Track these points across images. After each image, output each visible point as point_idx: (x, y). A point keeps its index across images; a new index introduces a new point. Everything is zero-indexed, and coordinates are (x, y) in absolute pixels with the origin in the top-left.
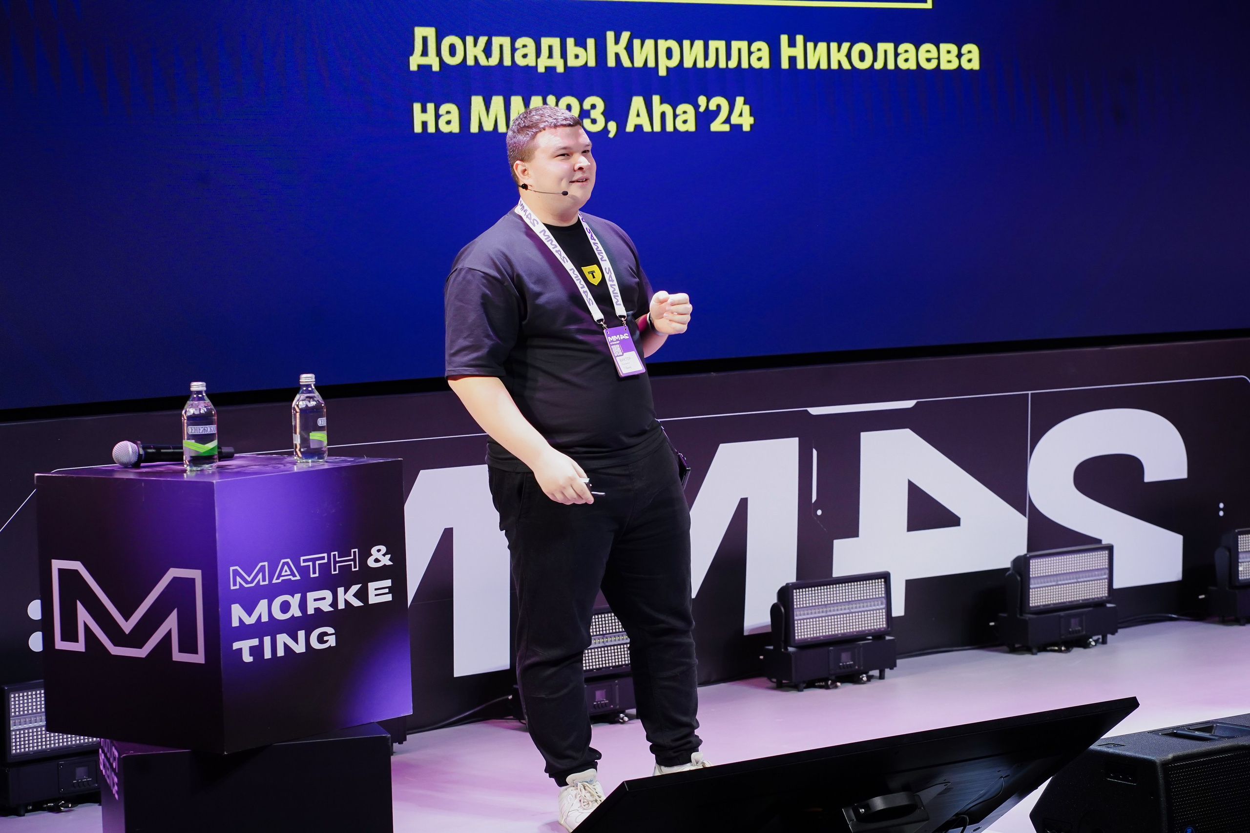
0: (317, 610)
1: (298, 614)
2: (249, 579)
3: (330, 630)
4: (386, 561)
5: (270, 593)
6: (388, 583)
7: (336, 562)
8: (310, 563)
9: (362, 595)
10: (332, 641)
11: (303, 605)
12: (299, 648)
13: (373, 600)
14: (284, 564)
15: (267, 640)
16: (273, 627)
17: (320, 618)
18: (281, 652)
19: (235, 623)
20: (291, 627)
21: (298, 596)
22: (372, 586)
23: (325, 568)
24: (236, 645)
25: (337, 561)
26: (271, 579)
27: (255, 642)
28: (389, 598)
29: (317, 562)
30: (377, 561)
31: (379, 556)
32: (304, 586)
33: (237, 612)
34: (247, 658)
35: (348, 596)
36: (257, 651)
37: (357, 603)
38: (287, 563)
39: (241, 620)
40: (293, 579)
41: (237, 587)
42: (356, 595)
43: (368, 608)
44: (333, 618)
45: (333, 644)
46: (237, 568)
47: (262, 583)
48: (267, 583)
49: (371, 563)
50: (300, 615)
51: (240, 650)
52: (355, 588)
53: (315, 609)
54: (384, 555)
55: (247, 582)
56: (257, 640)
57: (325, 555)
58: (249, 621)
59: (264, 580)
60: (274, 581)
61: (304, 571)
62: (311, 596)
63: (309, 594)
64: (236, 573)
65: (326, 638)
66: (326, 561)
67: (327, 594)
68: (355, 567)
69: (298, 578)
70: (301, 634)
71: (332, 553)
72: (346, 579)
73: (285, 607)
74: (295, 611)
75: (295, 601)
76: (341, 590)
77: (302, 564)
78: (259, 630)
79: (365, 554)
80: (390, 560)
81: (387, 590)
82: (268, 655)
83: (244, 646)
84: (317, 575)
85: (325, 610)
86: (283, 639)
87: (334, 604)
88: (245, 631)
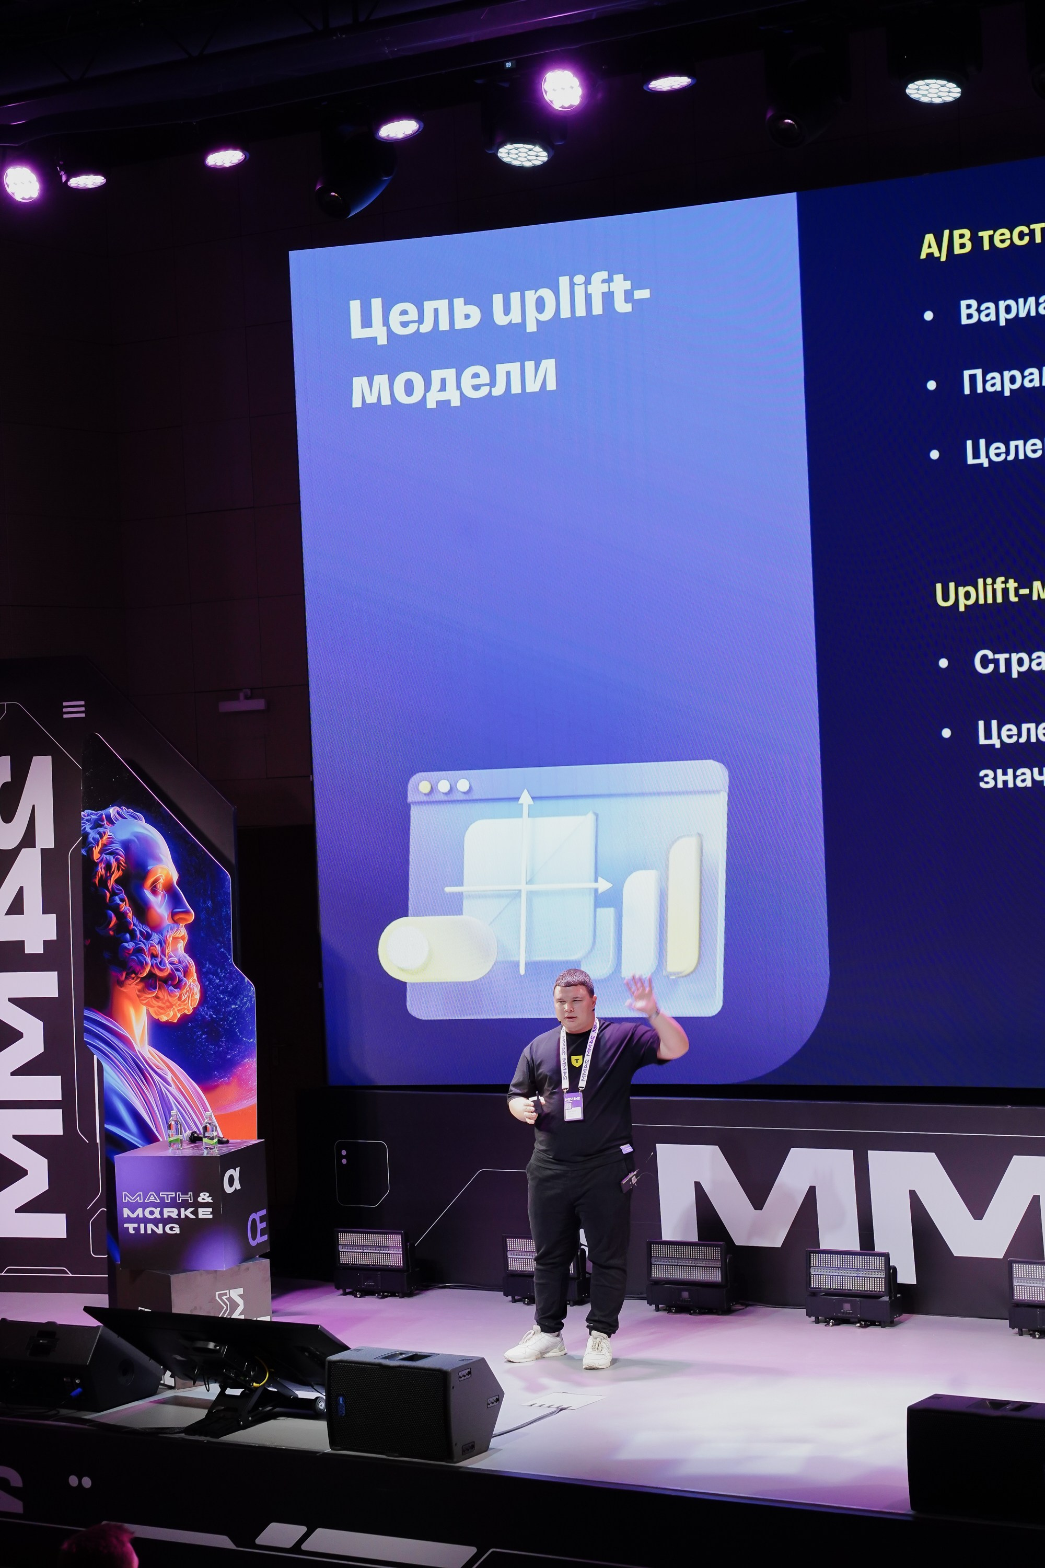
0: (169, 1217)
1: (159, 1216)
2: (133, 1199)
3: (178, 1226)
4: (209, 1200)
5: (144, 1206)
6: (211, 1210)
7: (179, 1197)
8: (166, 1196)
9: (195, 1213)
10: (177, 1231)
11: (161, 1213)
12: (160, 1231)
13: (201, 1216)
14: (151, 1195)
15: (142, 1226)
16: (146, 1221)
17: (170, 1220)
18: (149, 1232)
19: (125, 1216)
20: (156, 1222)
21: (159, 1209)
22: (200, 1210)
23: (173, 1199)
24: (126, 1225)
25: (181, 1197)
26: (144, 1200)
27: (136, 1225)
28: (211, 1216)
29: (169, 1196)
30: (203, 1199)
31: (205, 1197)
32: (162, 1205)
33: (126, 1212)
34: (132, 1231)
35: (187, 1213)
36: (137, 1229)
37: (192, 1216)
38: (153, 1194)
39: (128, 1215)
40: (156, 1201)
41: (126, 1201)
42: (191, 1213)
43: (198, 1220)
44: (178, 1221)
45: (178, 1232)
46: (126, 1193)
47: (139, 1201)
48: (142, 1201)
49: (200, 1200)
50: (160, 1217)
51: (128, 1228)
52: (191, 1209)
53: (168, 1216)
54: (208, 1197)
55: (131, 1200)
56: (137, 1224)
57: (174, 1193)
58: (134, 1216)
59: (140, 1200)
60: (146, 1201)
61: (162, 1199)
62: (166, 1210)
63: (164, 1209)
64: (126, 1195)
65: (174, 1229)
66: (174, 1196)
67: (176, 1211)
68: (191, 1200)
69: (159, 1201)
70: (161, 1226)
71: (178, 1193)
72: (186, 1205)
73: (152, 1213)
74: (157, 1215)
75: (157, 1211)
76: (182, 1210)
77: (161, 1196)
78: (137, 1220)
79: (196, 1196)
80: (211, 1199)
81: (210, 1213)
82: (142, 1231)
83: (131, 1227)
84: (169, 1201)
85: (174, 1217)
86: (150, 1226)
87: (179, 1214)
88: (130, 1220)
